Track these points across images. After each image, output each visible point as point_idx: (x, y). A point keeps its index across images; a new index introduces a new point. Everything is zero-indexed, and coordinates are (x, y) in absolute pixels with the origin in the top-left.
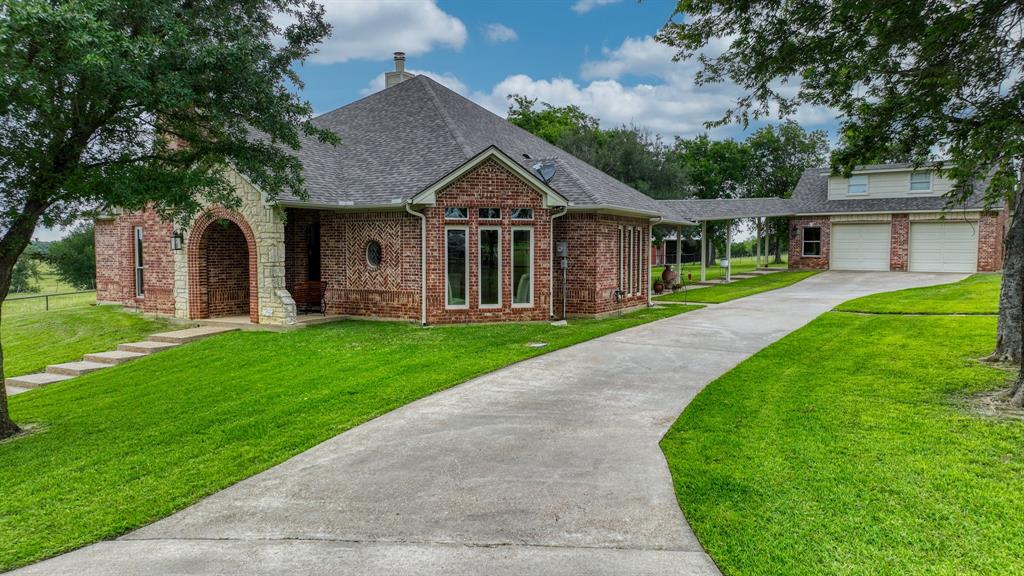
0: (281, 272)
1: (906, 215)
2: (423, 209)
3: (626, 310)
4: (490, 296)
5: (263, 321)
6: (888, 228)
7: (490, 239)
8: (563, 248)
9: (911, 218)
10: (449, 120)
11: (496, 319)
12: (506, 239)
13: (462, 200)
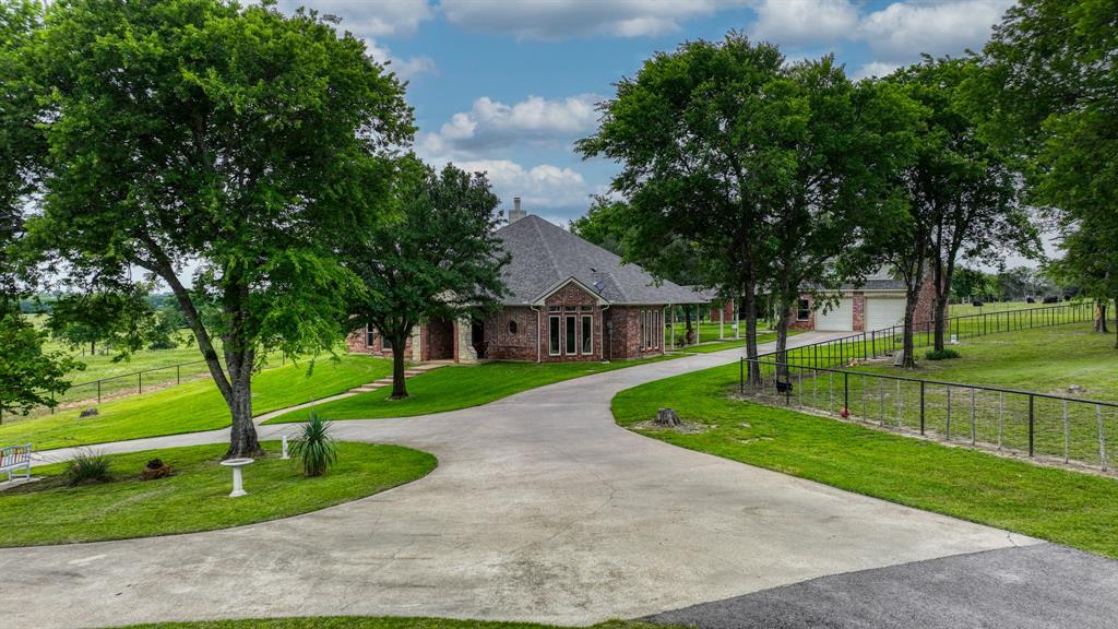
0: (470, 337)
1: (862, 293)
2: (538, 307)
3: (645, 356)
4: (571, 349)
5: (461, 361)
6: (851, 301)
7: (571, 321)
8: (610, 324)
9: (865, 295)
10: (550, 252)
11: (574, 360)
12: (578, 321)
13: (558, 303)
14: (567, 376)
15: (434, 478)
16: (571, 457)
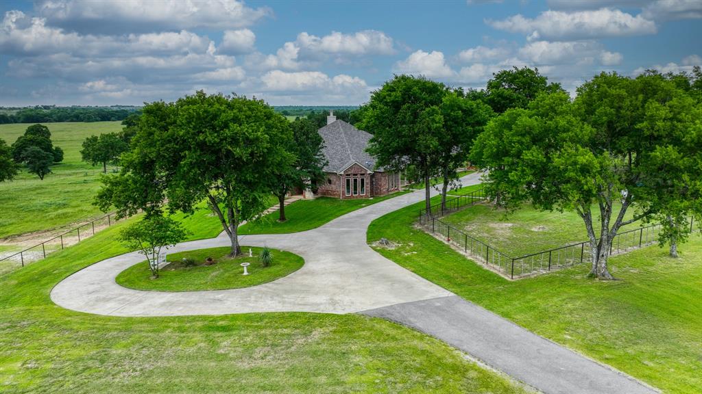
2: (341, 174)
3: (390, 193)
4: (355, 193)
5: (307, 197)
7: (355, 180)
8: (374, 180)
11: (356, 198)
12: (359, 180)
13: (349, 173)
14: (353, 209)
15: (304, 269)
16: (348, 261)
